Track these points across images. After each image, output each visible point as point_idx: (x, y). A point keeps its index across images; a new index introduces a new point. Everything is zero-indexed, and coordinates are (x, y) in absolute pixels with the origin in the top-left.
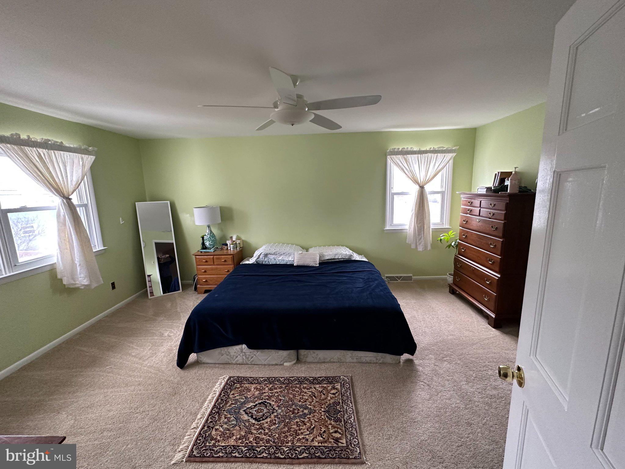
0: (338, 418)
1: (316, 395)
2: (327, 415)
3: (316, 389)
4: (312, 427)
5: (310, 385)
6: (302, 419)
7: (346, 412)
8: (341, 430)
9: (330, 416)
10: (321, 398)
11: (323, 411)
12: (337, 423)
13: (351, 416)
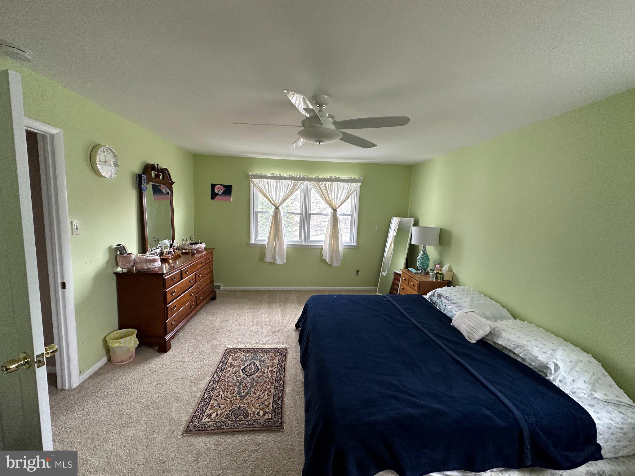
0: (230, 416)
1: (259, 400)
2: (235, 409)
3: (267, 399)
4: (227, 399)
5: (273, 395)
6: (236, 392)
7: (234, 423)
8: (218, 418)
9: (234, 410)
10: (255, 404)
11: (240, 405)
12: (224, 416)
13: (228, 427)
